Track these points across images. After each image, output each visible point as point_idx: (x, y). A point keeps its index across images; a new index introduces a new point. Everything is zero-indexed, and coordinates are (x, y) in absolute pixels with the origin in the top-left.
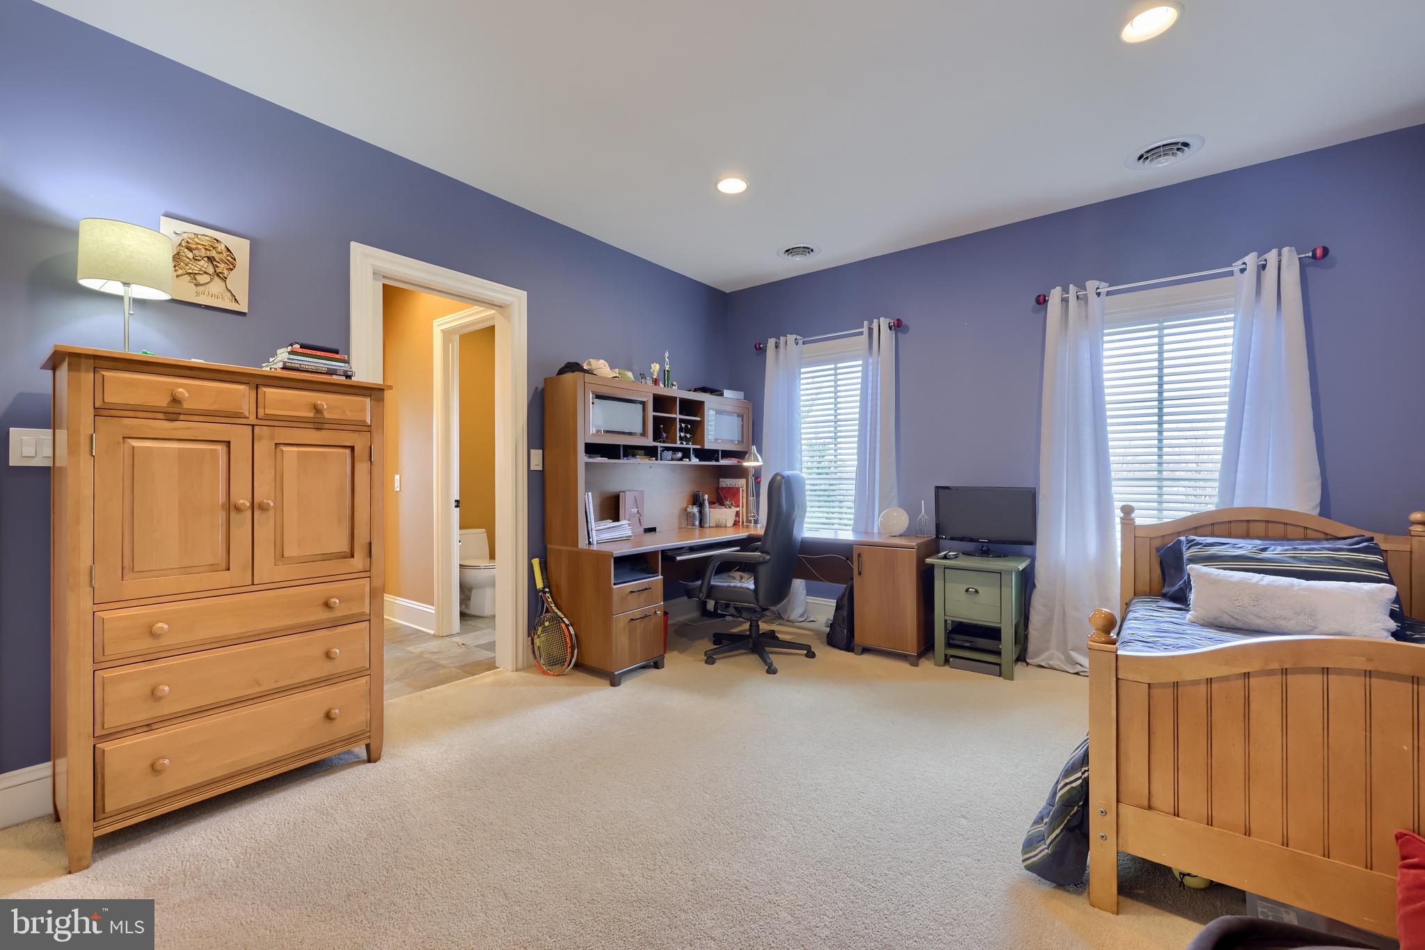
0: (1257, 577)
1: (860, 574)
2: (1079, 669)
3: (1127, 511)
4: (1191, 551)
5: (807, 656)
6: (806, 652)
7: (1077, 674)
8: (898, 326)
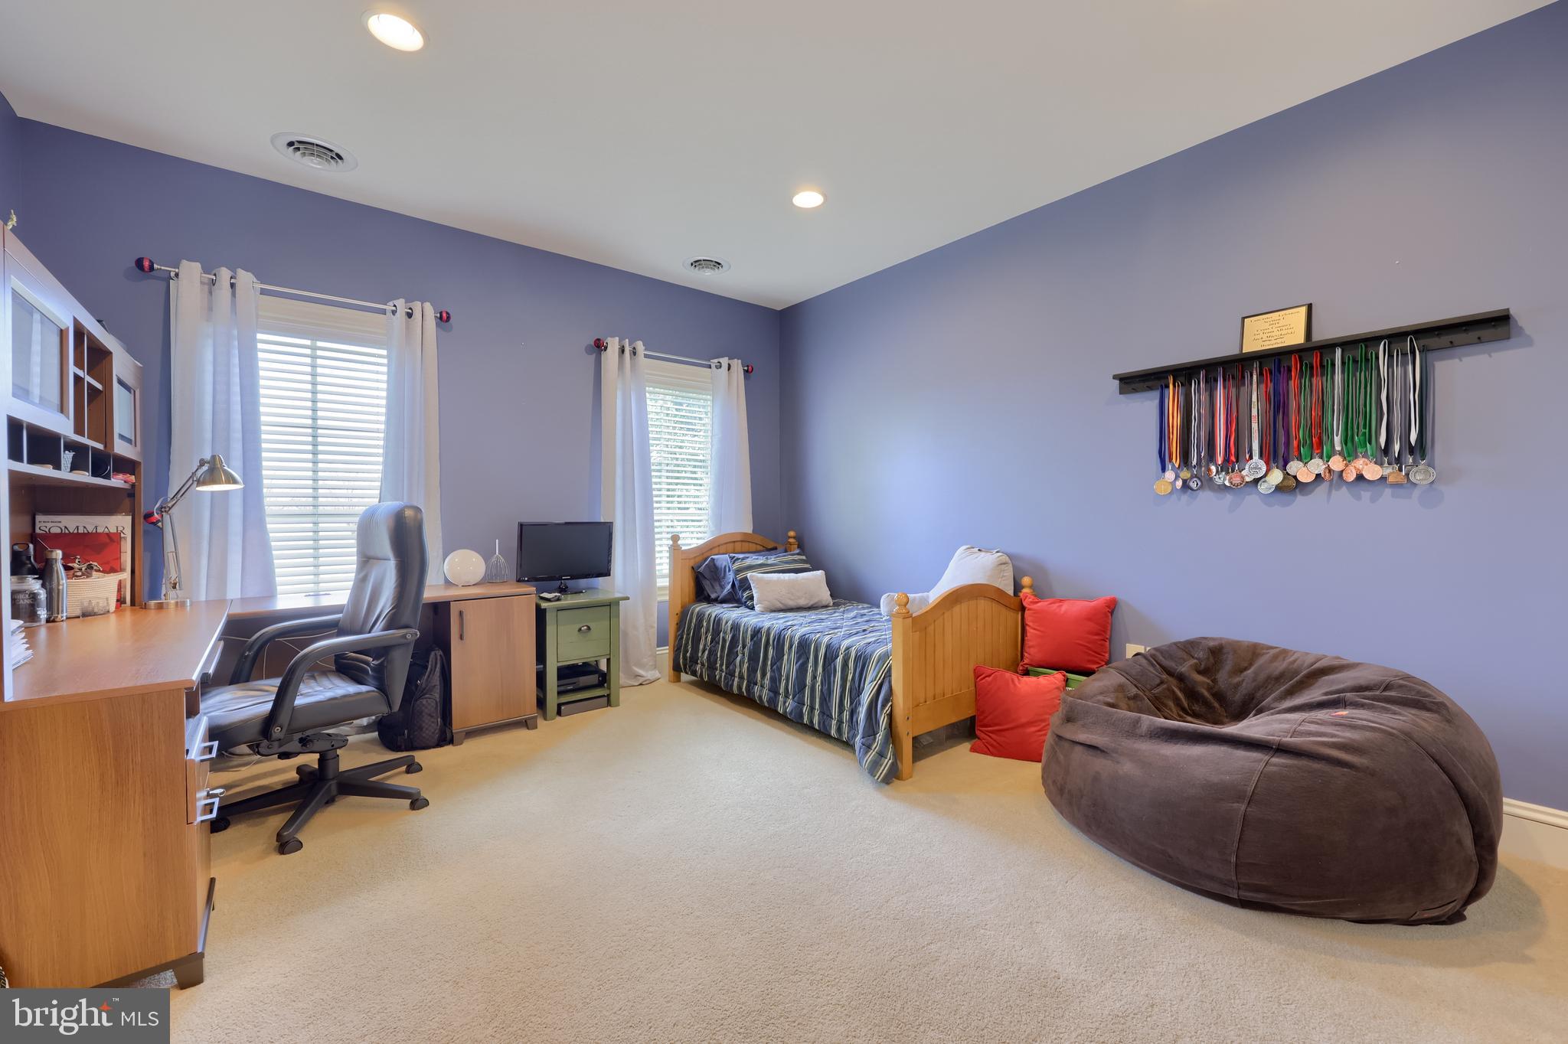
0: (781, 575)
1: (461, 637)
2: (641, 680)
3: (675, 538)
4: (736, 564)
5: (408, 772)
6: (404, 768)
7: (641, 684)
8: (443, 319)
